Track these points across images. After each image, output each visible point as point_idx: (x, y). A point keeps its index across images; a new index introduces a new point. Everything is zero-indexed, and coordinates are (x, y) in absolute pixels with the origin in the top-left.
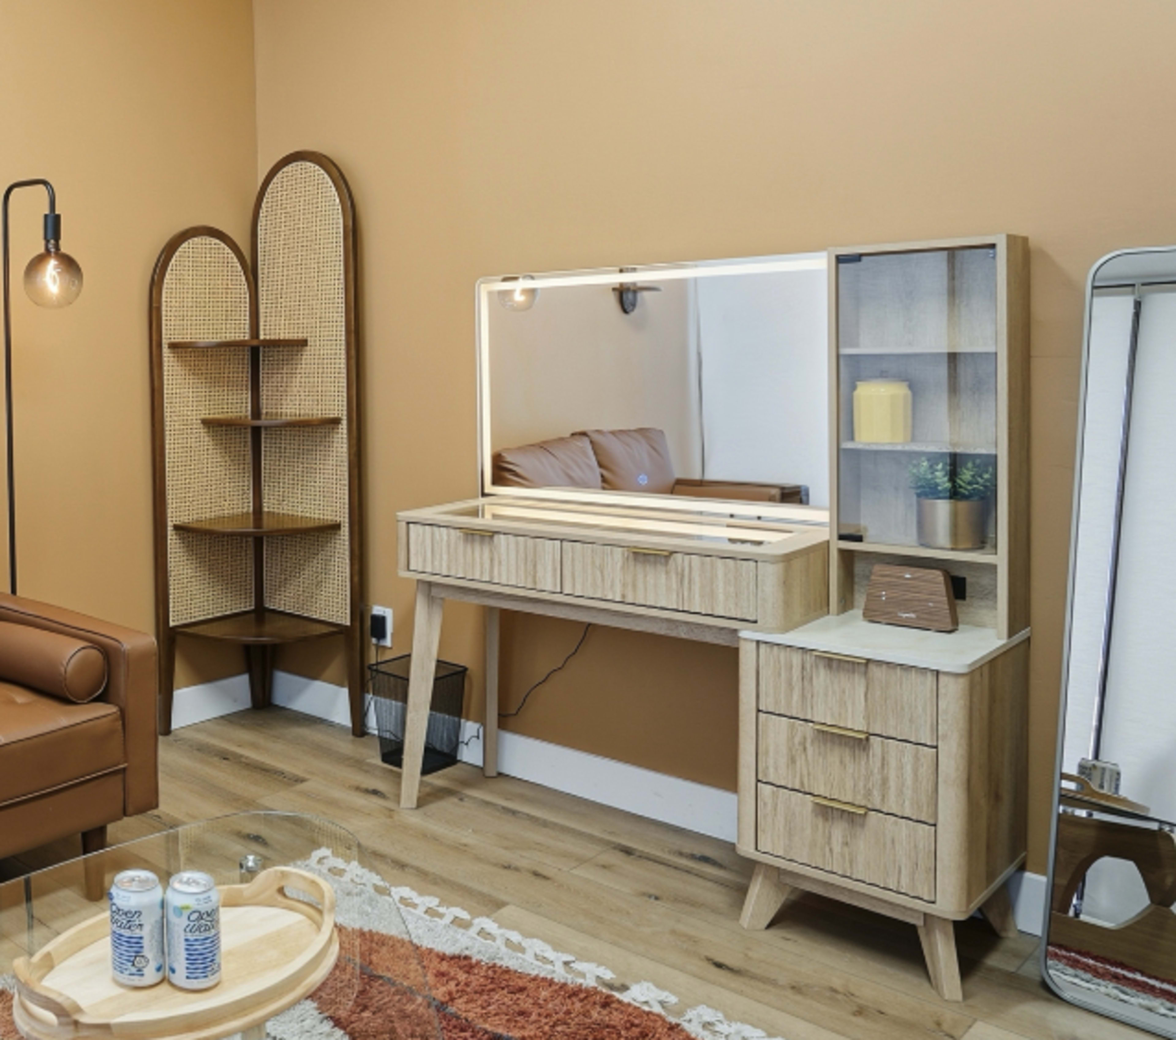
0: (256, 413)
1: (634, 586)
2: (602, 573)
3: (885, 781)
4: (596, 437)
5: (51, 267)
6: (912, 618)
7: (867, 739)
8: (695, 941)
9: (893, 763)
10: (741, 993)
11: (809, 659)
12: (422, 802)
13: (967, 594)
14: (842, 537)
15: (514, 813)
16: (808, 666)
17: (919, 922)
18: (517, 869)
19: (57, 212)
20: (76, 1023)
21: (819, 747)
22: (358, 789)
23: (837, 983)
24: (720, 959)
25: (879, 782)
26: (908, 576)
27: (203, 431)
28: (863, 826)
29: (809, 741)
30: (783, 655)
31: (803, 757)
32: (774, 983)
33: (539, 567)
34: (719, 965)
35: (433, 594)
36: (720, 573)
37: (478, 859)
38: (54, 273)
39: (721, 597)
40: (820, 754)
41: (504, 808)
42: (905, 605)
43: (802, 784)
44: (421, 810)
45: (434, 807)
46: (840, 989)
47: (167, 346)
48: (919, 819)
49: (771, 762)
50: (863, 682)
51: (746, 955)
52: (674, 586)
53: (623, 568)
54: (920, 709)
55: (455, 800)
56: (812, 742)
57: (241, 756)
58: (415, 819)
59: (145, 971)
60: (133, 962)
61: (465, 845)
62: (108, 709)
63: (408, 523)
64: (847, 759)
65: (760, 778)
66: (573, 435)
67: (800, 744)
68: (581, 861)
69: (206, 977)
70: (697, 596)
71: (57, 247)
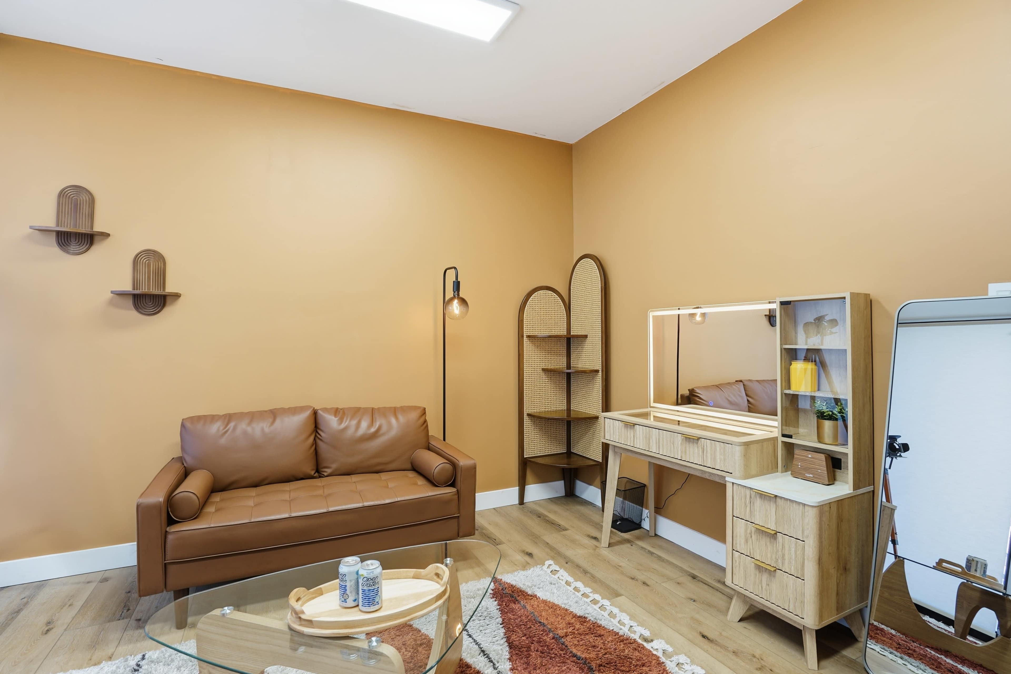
0: (569, 367)
1: (686, 452)
2: (674, 445)
3: (783, 555)
4: (746, 383)
5: (456, 302)
6: (811, 477)
7: (776, 533)
8: (699, 623)
9: (787, 546)
10: (706, 651)
11: (753, 494)
12: (610, 545)
13: (842, 468)
14: (784, 436)
15: (652, 553)
16: (753, 496)
17: (801, 628)
18: (637, 580)
19: (458, 280)
20: (300, 618)
21: (757, 536)
22: (589, 536)
23: (758, 653)
24: (706, 634)
25: (781, 556)
26: (810, 456)
27: (542, 374)
28: (774, 576)
29: (753, 532)
30: (743, 490)
31: (751, 540)
32: (725, 648)
33: (651, 441)
34: (704, 636)
35: (616, 450)
36: (718, 449)
37: (622, 573)
38: (457, 305)
39: (718, 461)
40: (757, 540)
41: (649, 551)
42: (807, 470)
43: (750, 554)
44: (610, 548)
45: (617, 548)
46: (757, 656)
47: (526, 336)
48: (797, 576)
49: (738, 542)
50: (775, 505)
51: (721, 633)
52: (701, 454)
53: (681, 444)
54: (797, 522)
55: (629, 545)
56: (754, 534)
57: (546, 516)
58: (606, 552)
59: (347, 600)
60: (343, 596)
61: (620, 566)
62: (451, 490)
63: (605, 418)
64: (768, 544)
65: (734, 549)
66: (736, 381)
67: (750, 533)
68: (669, 579)
69: (369, 606)
70: (709, 460)
71: (458, 295)
